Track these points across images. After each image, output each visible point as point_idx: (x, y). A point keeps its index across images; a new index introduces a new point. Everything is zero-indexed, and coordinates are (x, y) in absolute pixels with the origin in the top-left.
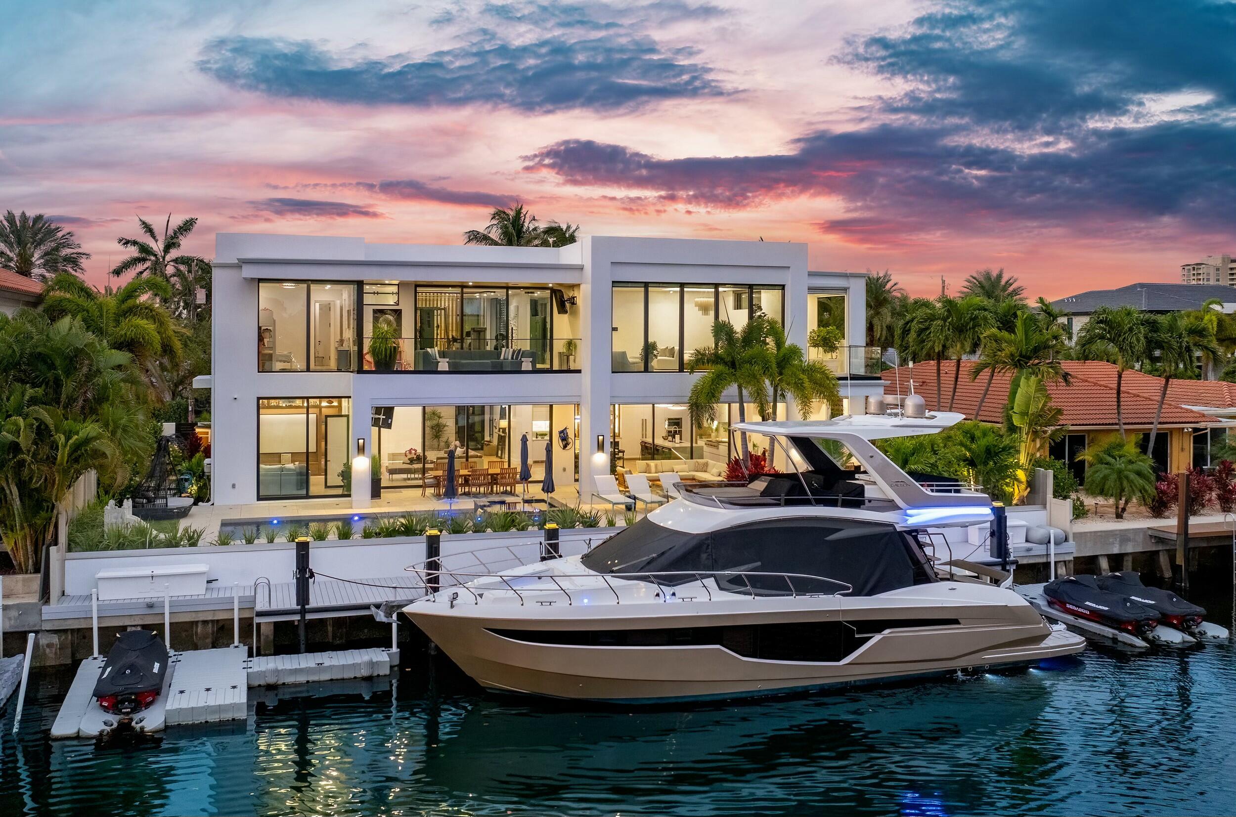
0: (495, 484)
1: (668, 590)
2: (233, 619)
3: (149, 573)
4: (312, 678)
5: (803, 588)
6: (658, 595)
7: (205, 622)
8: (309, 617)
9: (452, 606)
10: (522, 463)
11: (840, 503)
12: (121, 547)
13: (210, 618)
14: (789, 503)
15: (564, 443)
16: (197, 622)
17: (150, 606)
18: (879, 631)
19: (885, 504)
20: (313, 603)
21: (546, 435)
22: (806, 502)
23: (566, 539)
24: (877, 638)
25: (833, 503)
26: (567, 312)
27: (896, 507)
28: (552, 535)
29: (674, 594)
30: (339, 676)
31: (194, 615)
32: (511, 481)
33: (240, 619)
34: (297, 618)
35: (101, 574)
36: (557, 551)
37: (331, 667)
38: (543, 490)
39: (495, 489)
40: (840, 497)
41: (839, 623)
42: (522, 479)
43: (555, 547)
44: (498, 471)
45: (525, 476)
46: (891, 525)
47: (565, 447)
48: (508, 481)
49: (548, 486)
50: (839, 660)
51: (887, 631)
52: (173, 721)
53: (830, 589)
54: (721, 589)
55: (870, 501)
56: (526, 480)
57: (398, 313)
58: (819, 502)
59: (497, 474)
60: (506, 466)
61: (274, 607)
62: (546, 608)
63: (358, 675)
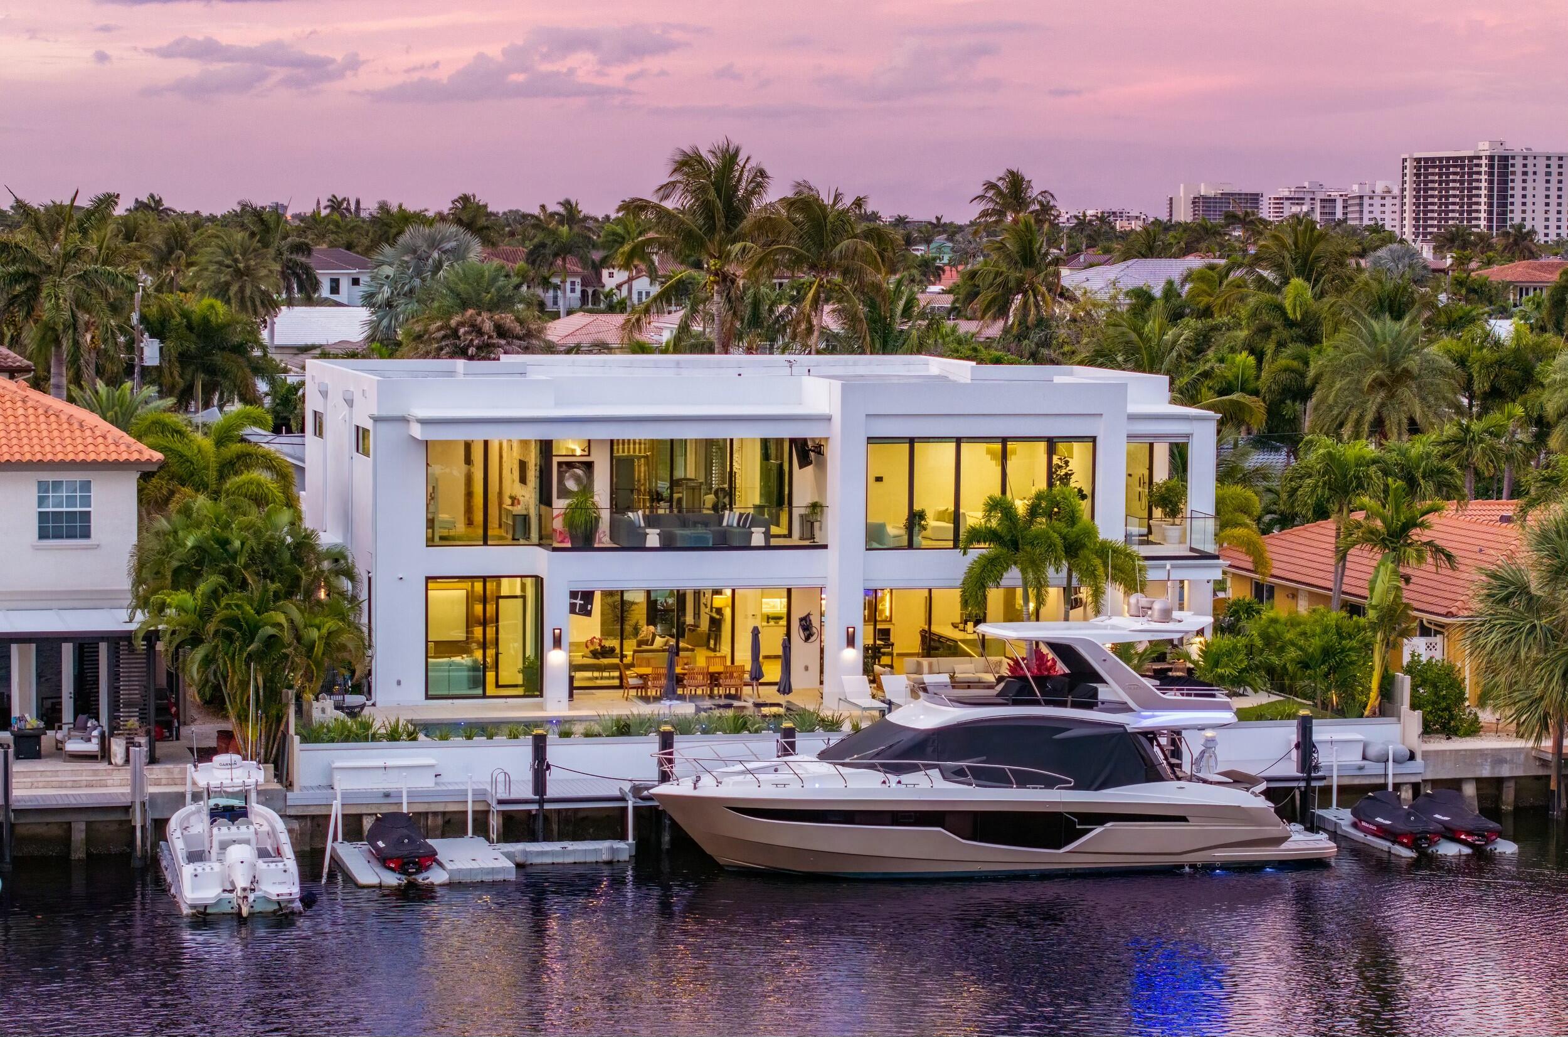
0: (716, 685)
1: (893, 778)
2: (466, 812)
3: (381, 764)
4: (556, 860)
5: (1024, 781)
6: (884, 782)
7: (435, 814)
8: (547, 806)
9: (695, 788)
10: (753, 661)
11: (1069, 703)
12: (346, 739)
13: (442, 809)
14: (1016, 703)
15: (807, 633)
16: (427, 813)
17: (387, 795)
18: (1102, 823)
19: (1118, 706)
20: (551, 792)
21: (780, 618)
22: (1036, 703)
23: (801, 740)
24: (1099, 830)
25: (1063, 704)
26: (811, 463)
27: (1130, 710)
28: (789, 733)
29: (899, 782)
30: (582, 860)
31: (426, 806)
32: (738, 682)
33: (474, 812)
34: (534, 807)
35: (337, 764)
36: (794, 750)
37: (574, 851)
38: (779, 691)
39: (716, 692)
40: (1070, 698)
41: (1060, 814)
42: (752, 679)
43: (792, 745)
44: (720, 669)
45: (757, 675)
46: (1122, 726)
47: (807, 639)
48: (733, 682)
49: (785, 687)
50: (1059, 848)
51: (1109, 825)
52: (456, 879)
53: (1050, 784)
54: (944, 778)
55: (1103, 703)
56: (758, 680)
57: (589, 466)
58: (1048, 703)
59: (719, 673)
60: (729, 663)
61: (514, 796)
62: (781, 789)
63: (599, 860)
